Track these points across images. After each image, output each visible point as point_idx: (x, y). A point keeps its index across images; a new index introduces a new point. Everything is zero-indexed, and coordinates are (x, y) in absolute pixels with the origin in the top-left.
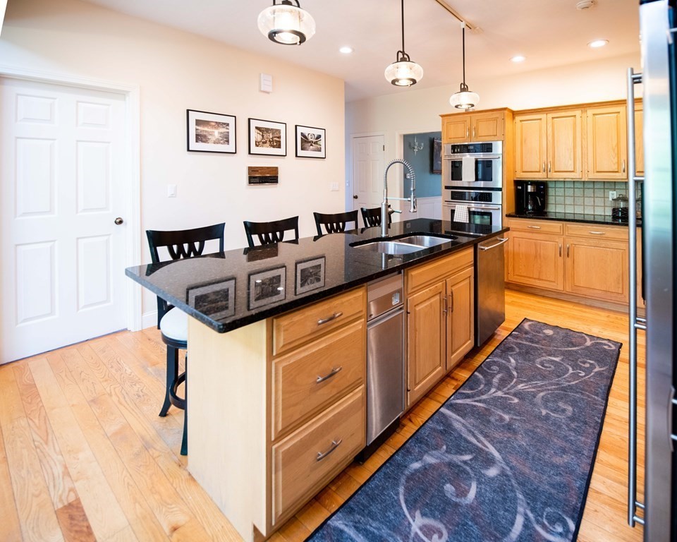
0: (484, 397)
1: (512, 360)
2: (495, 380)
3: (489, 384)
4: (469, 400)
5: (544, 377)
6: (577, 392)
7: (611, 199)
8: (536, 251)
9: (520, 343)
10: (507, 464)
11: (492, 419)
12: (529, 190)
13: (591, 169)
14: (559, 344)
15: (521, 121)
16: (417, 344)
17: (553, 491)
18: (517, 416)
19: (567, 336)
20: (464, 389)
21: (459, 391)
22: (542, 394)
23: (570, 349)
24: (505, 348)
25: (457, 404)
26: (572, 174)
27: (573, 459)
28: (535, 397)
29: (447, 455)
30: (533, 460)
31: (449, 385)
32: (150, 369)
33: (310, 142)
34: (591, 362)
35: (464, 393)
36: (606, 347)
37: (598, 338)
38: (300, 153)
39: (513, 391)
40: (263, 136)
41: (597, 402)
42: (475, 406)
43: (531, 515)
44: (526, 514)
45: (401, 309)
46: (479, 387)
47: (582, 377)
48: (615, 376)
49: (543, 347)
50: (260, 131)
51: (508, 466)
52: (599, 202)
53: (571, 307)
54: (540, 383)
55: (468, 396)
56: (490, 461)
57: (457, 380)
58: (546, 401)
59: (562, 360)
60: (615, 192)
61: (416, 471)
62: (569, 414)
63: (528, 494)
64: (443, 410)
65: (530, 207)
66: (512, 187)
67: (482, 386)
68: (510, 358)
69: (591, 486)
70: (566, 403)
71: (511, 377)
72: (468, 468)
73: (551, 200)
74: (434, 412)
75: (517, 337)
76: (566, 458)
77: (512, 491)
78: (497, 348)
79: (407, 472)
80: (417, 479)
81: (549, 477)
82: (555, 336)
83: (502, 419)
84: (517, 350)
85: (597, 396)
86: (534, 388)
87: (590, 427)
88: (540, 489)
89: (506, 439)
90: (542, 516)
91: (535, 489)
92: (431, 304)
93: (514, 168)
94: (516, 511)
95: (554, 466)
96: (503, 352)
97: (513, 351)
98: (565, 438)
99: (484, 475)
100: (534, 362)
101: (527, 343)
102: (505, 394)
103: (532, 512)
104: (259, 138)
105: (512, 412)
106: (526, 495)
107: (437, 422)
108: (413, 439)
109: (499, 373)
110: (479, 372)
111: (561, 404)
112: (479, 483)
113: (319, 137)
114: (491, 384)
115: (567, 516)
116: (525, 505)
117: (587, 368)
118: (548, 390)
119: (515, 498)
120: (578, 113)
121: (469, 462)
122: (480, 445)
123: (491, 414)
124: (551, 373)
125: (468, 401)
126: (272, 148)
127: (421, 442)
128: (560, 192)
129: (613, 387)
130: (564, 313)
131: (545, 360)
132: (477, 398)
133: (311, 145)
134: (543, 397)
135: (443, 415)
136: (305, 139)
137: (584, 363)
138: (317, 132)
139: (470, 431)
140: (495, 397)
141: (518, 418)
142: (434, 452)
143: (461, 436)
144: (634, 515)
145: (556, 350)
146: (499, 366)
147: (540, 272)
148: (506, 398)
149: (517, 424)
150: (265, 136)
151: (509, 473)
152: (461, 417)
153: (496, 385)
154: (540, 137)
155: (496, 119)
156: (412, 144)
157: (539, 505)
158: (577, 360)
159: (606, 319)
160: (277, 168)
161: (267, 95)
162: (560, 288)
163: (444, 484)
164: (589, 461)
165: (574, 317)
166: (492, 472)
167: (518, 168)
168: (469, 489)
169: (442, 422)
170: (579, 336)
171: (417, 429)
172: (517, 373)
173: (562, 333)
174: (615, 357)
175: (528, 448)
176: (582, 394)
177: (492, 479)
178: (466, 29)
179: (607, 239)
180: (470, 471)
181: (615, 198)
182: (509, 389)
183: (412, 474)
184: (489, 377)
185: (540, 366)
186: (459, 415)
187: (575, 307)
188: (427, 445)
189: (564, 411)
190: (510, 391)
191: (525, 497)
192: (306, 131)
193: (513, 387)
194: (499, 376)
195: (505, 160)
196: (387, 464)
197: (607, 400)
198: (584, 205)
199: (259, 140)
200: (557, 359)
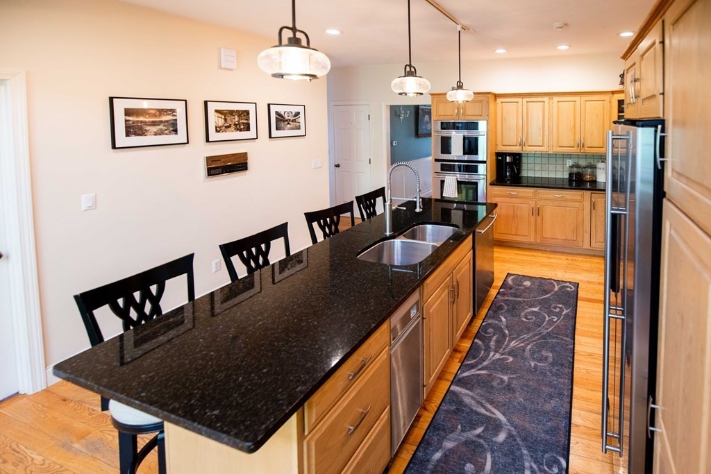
0: (485, 363)
1: (503, 319)
2: (492, 343)
3: (488, 349)
4: (473, 370)
5: (529, 330)
6: (554, 338)
7: (568, 166)
8: (514, 212)
9: (507, 300)
10: (512, 424)
11: (495, 384)
12: (508, 161)
13: (555, 144)
14: (536, 294)
15: (502, 102)
16: (431, 342)
17: (548, 437)
18: (513, 374)
19: (541, 285)
20: (468, 360)
21: (464, 363)
22: (529, 347)
23: (544, 297)
24: (496, 308)
25: (464, 377)
26: (541, 148)
27: (557, 401)
28: (524, 351)
29: (462, 434)
30: (530, 413)
31: (454, 360)
32: (77, 446)
33: (287, 121)
34: (560, 306)
35: (468, 365)
36: (568, 289)
37: (562, 281)
38: (275, 133)
39: (507, 350)
40: (225, 120)
41: (568, 343)
42: (479, 375)
43: (535, 466)
44: (531, 467)
45: (419, 317)
46: (480, 354)
47: (555, 322)
48: (578, 315)
49: (525, 300)
50: (222, 114)
51: (512, 426)
52: (559, 167)
53: (540, 254)
54: (526, 336)
55: (472, 367)
56: (498, 427)
57: (460, 352)
58: (533, 352)
59: (540, 309)
60: (570, 160)
61: (439, 461)
62: (550, 360)
63: (530, 448)
64: (453, 388)
65: (508, 174)
66: (494, 158)
67: (482, 352)
68: (501, 316)
69: (572, 422)
70: (547, 350)
71: (504, 336)
72: (482, 441)
73: (524, 166)
74: (445, 392)
75: (504, 294)
76: (553, 403)
77: (519, 449)
78: (489, 309)
79: (430, 467)
80: (440, 469)
81: (544, 424)
82: (532, 286)
83: (502, 381)
84: (506, 307)
85: (567, 337)
86: (522, 342)
87: (566, 367)
88: (539, 439)
89: (507, 400)
90: (542, 464)
91: (535, 441)
92: (442, 301)
93: (496, 142)
94: (524, 467)
95: (546, 413)
96: (495, 312)
97: (502, 309)
98: (550, 385)
99: (495, 442)
100: (520, 317)
101: (513, 298)
102: (502, 355)
103: (535, 463)
104: (221, 122)
105: (509, 372)
106: (529, 448)
107: (450, 403)
108: (430, 428)
109: (494, 334)
110: (478, 339)
111: (544, 353)
112: (493, 452)
113: (298, 114)
114: (489, 348)
115: (560, 456)
116: (529, 459)
117: (558, 313)
118: (533, 341)
119: (522, 455)
120: (546, 99)
121: (482, 434)
122: (488, 414)
123: (493, 379)
124: (534, 323)
125: (473, 372)
126: (238, 132)
127: (438, 429)
128: (531, 160)
129: (577, 326)
130: (536, 262)
131: (528, 313)
132: (480, 366)
133: (289, 124)
134: (530, 350)
135: (454, 393)
136: (281, 119)
137: (555, 308)
138: (294, 110)
139: (479, 402)
140: (494, 361)
141: (514, 376)
142: (451, 435)
143: (472, 409)
144: (606, 445)
145: (534, 301)
146: (493, 328)
147: (517, 229)
148: (502, 359)
149: (515, 382)
150: (229, 119)
151: (514, 433)
152: (469, 390)
153: (493, 347)
154: (517, 117)
155: (481, 101)
156: (398, 113)
157: (540, 454)
158: (550, 306)
159: (565, 262)
160: (246, 154)
161: (230, 72)
162: (532, 240)
163: (464, 465)
164: (569, 400)
165: (543, 265)
166: (501, 437)
167: (499, 142)
168: (486, 462)
169: (454, 401)
170: (549, 283)
171: (432, 416)
172: (509, 330)
173: (537, 283)
174: (575, 297)
175: (525, 403)
176: (557, 338)
177: (502, 444)
178: (462, 31)
179: (567, 200)
180: (484, 443)
181: (571, 165)
182: (504, 349)
183: (435, 466)
184: (486, 340)
185: (524, 320)
186: (467, 389)
187: (543, 255)
188: (444, 430)
189: (547, 357)
190: (506, 351)
191: (529, 451)
192: (281, 110)
193: (507, 346)
194: (494, 338)
195: (489, 136)
196: (411, 465)
197: (574, 339)
198: (549, 171)
199: (220, 125)
200: (535, 309)
